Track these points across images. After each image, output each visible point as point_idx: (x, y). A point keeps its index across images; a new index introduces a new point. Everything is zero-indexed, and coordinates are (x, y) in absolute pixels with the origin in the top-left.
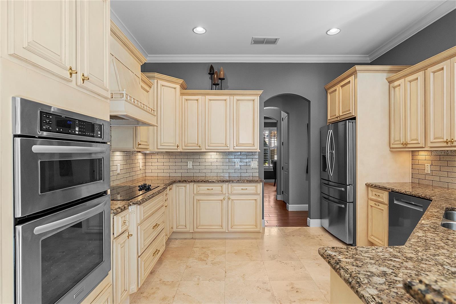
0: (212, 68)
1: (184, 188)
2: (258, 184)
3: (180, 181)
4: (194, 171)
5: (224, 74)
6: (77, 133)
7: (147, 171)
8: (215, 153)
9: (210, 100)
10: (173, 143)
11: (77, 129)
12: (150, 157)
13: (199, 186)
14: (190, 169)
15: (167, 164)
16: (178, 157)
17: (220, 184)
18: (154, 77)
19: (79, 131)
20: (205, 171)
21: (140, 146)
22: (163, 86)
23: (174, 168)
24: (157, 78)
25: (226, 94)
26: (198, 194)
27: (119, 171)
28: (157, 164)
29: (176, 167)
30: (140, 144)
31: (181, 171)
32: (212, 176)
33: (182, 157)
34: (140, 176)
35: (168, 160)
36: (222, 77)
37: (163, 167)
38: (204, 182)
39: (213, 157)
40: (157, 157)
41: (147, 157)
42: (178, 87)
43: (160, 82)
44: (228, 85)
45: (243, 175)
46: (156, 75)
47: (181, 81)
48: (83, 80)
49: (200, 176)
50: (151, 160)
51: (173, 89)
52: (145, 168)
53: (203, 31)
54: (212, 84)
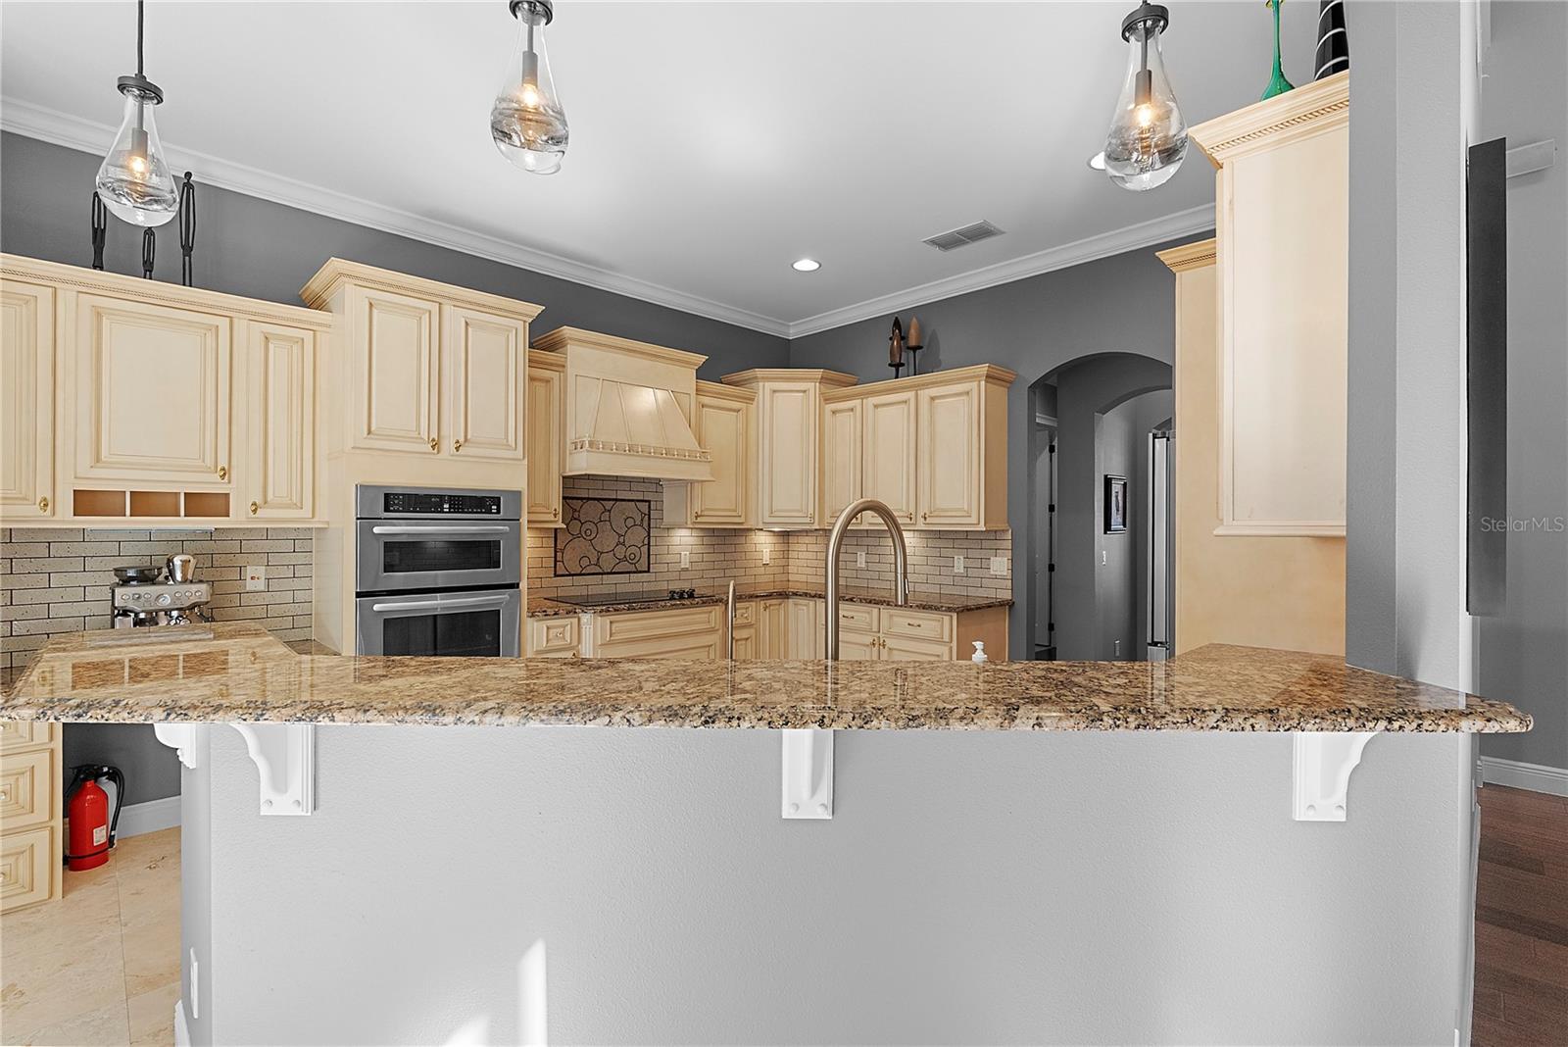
0: (897, 324)
4: (868, 575)
5: (918, 335)
6: (444, 510)
7: (791, 569)
10: (798, 511)
11: (446, 506)
12: (794, 539)
19: (450, 508)
21: (699, 520)
22: (774, 391)
27: (685, 565)
34: (767, 578)
36: (913, 342)
41: (790, 539)
42: (812, 387)
43: (770, 385)
44: (941, 357)
45: (972, 592)
46: (759, 372)
47: (818, 373)
48: (457, 448)
51: (802, 394)
52: (783, 562)
53: (814, 266)
54: (890, 365)
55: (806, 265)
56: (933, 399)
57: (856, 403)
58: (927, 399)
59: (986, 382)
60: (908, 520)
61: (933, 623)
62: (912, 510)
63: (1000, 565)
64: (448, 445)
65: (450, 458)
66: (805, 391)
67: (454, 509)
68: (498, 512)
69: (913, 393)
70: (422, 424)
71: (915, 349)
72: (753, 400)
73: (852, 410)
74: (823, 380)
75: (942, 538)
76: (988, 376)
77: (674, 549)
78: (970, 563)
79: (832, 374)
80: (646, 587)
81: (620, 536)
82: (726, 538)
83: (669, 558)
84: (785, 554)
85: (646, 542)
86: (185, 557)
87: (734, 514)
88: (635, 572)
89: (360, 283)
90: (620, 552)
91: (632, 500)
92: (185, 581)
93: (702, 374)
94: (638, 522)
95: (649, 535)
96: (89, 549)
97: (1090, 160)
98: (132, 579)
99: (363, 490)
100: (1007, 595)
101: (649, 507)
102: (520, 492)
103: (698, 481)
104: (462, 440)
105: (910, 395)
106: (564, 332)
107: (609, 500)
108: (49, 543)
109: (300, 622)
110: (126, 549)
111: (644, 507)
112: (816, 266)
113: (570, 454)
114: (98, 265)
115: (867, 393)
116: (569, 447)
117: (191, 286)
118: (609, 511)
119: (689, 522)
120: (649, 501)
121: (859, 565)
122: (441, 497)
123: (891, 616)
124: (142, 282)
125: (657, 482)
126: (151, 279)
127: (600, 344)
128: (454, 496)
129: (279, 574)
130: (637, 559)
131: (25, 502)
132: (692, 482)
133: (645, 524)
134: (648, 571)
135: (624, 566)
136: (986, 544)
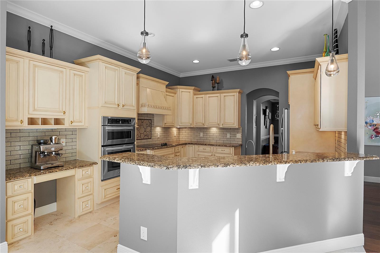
0: (213, 77)
1: (191, 147)
2: (231, 148)
3: (189, 144)
4: (203, 139)
5: (219, 80)
6: (120, 123)
7: (180, 137)
8: (215, 128)
9: (209, 97)
11: (120, 122)
12: (181, 130)
13: (199, 147)
14: (202, 137)
15: (190, 134)
16: (195, 130)
17: (210, 146)
18: (177, 88)
20: (209, 139)
22: (182, 92)
23: (193, 136)
24: (179, 88)
25: (218, 93)
26: (198, 151)
27: (159, 137)
28: (185, 134)
29: (194, 136)
30: (166, 124)
31: (197, 138)
32: (213, 142)
33: (197, 130)
34: (175, 140)
35: (190, 132)
36: (218, 82)
37: (188, 136)
38: (201, 144)
39: (214, 130)
40: (185, 130)
41: (180, 130)
42: (192, 91)
43: (181, 90)
44: (224, 86)
45: (232, 142)
46: (178, 87)
47: (193, 88)
48: (123, 107)
49: (207, 142)
50: (182, 132)
51: (189, 93)
52: (178, 136)
53: (198, 62)
54: (212, 87)
55: (196, 61)
56: (225, 96)
57: (203, 96)
58: (223, 96)
59: (238, 93)
60: (218, 125)
61: (228, 150)
62: (219, 123)
63: (239, 136)
64: (121, 106)
65: (121, 109)
66: (190, 92)
67: (122, 123)
68: (131, 123)
69: (219, 94)
70: (116, 100)
71: (218, 83)
72: (176, 94)
73: (202, 97)
74: (194, 90)
75: (224, 130)
76: (239, 92)
77: (157, 132)
78: (231, 135)
79: (196, 88)
80: (151, 143)
81: (145, 129)
82: (167, 129)
83: (155, 135)
84: (179, 133)
85: (151, 131)
86: (55, 137)
87: (172, 123)
88: (148, 139)
89: (103, 62)
90: (145, 133)
91: (148, 120)
92: (55, 143)
93: (167, 86)
94: (149, 125)
95: (151, 129)
96: (21, 134)
97: (271, 49)
98: (42, 143)
99: (104, 118)
100: (241, 143)
101: (151, 121)
102: (135, 118)
103: (165, 115)
104: (124, 105)
105: (218, 95)
106: (140, 75)
107: (143, 119)
108: (11, 133)
109: (74, 154)
110: (31, 134)
111: (150, 121)
112: (199, 62)
113: (141, 108)
114: (29, 51)
115: (207, 94)
116: (140, 106)
117: (52, 58)
118: (143, 122)
119: (163, 126)
120: (151, 120)
121: (201, 136)
122: (119, 120)
123: (217, 148)
124: (42, 57)
125: (153, 115)
126: (44, 56)
127: (147, 79)
128: (122, 119)
129: (69, 141)
130: (149, 135)
131: (17, 121)
132: (164, 115)
133: (150, 126)
134: (151, 139)
135: (146, 137)
136: (235, 131)
